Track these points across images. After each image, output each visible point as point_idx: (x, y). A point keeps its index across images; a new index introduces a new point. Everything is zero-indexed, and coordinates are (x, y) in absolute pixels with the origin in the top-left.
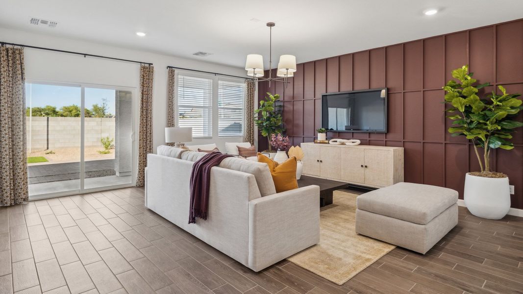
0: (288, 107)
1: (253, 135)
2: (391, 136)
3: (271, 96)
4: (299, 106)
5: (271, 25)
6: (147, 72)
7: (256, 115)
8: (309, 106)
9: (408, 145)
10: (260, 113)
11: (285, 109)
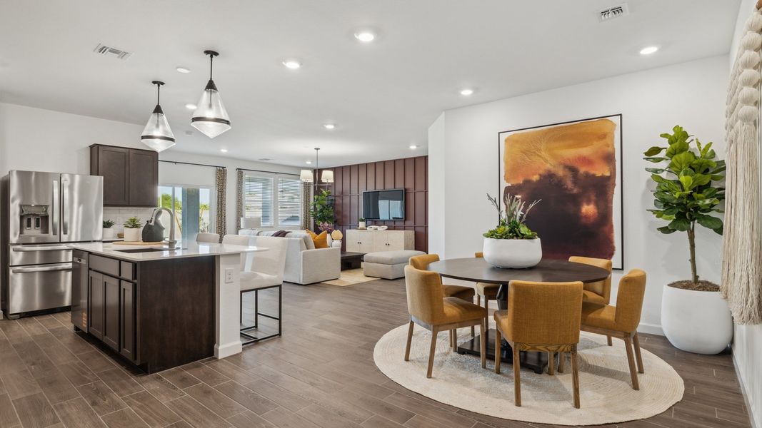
0: (339, 201)
1: (309, 224)
2: (408, 223)
3: (324, 192)
4: (346, 200)
5: (317, 149)
6: (221, 173)
7: (312, 207)
8: (354, 200)
9: (418, 229)
10: (315, 206)
11: (336, 202)
